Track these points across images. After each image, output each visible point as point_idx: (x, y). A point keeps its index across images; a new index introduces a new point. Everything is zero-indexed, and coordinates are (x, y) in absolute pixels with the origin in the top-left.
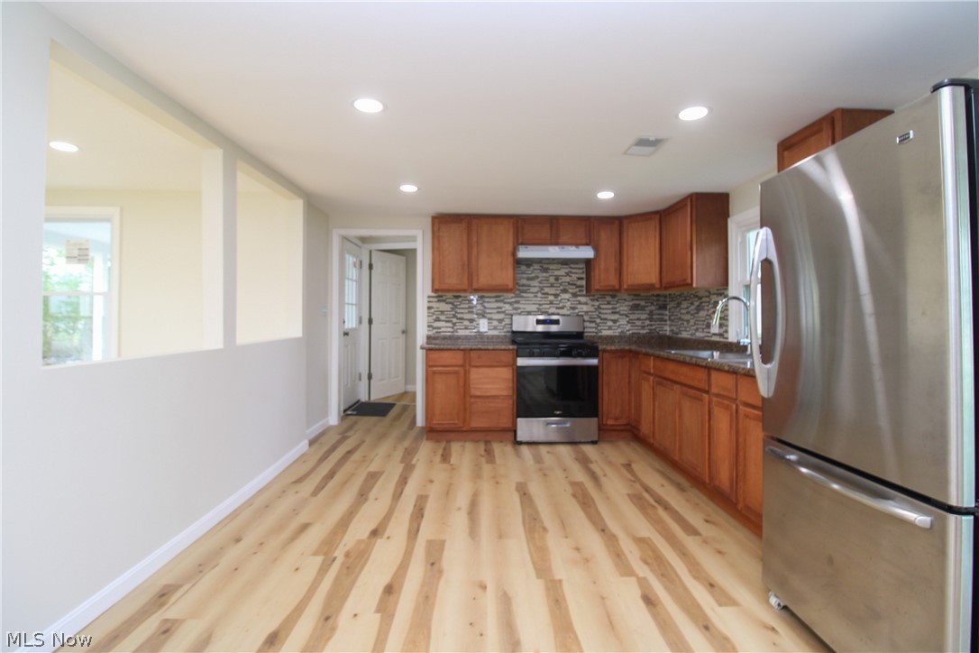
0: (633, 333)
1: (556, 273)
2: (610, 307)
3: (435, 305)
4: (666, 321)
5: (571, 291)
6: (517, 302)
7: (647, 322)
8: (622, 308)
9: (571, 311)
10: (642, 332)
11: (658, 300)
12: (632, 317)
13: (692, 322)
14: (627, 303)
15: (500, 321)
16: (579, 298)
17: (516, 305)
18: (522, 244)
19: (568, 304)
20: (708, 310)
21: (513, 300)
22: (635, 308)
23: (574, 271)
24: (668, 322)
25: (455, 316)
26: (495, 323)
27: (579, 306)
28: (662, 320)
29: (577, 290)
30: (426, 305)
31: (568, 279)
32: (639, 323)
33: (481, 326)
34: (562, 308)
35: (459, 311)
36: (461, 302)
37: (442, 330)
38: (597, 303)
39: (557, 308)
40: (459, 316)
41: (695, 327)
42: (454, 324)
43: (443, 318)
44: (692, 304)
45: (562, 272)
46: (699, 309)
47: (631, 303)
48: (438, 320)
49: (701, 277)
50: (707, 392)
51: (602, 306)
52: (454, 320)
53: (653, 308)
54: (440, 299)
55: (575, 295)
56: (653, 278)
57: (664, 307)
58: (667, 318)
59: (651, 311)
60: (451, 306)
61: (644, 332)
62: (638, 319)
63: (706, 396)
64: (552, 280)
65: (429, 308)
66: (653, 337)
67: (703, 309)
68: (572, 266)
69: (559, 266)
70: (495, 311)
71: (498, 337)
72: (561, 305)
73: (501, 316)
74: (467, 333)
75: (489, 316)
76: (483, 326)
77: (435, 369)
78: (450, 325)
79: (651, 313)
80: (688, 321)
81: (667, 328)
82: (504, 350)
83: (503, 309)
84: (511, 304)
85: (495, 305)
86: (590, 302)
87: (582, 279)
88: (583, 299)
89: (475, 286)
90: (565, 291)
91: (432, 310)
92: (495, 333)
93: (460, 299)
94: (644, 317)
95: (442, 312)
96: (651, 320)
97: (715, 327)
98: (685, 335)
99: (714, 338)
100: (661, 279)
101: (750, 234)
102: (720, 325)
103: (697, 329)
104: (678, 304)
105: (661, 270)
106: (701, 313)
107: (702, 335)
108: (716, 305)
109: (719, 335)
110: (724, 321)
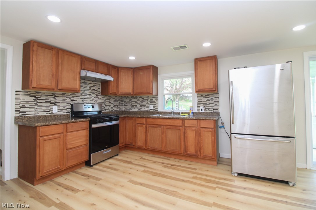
0: (115, 110)
1: (90, 85)
2: (108, 100)
3: (21, 97)
4: (123, 106)
5: (95, 93)
6: (73, 97)
7: (119, 106)
8: (112, 101)
9: (96, 102)
10: (117, 110)
11: (121, 99)
12: (115, 104)
13: (138, 106)
14: (113, 99)
15: (64, 107)
16: (98, 97)
17: (72, 99)
18: (84, 69)
19: (94, 99)
20: (147, 102)
21: (71, 96)
22: (115, 101)
23: (97, 85)
24: (124, 106)
25: (36, 104)
26: (62, 108)
27: (98, 100)
29: (98, 93)
30: (14, 97)
31: (94, 88)
32: (116, 107)
33: (53, 110)
34: (92, 101)
35: (39, 101)
36: (41, 96)
37: (27, 113)
38: (104, 99)
39: (90, 101)
40: (39, 104)
41: (140, 108)
42: (36, 109)
44: (139, 100)
45: (92, 85)
46: (142, 102)
47: (114, 99)
48: (24, 107)
49: (154, 92)
51: (106, 100)
52: (36, 107)
53: (120, 101)
54: (26, 93)
55: (97, 95)
56: (130, 91)
57: (122, 101)
58: (124, 105)
59: (120, 102)
60: (34, 98)
61: (118, 110)
62: (116, 105)
63: (182, 128)
64: (88, 88)
65: (17, 99)
66: (120, 112)
68: (96, 83)
69: (91, 82)
70: (62, 101)
71: (64, 115)
72: (92, 99)
73: (65, 104)
74: (45, 114)
75: (58, 104)
76: (55, 109)
77: (45, 137)
78: (33, 110)
80: (136, 106)
81: (124, 108)
82: (85, 121)
83: (66, 101)
84: (70, 98)
85: (62, 98)
86: (102, 98)
87: (99, 88)
88: (100, 97)
89: (60, 87)
90: (93, 93)
91: (19, 101)
92: (62, 113)
93: (40, 94)
94: (118, 104)
95: (27, 102)
96: (119, 105)
97: (151, 107)
98: (134, 110)
99: (151, 111)
100: (133, 91)
101: (165, 81)
102: (154, 107)
103: (141, 108)
104: (130, 100)
105: (133, 89)
106: (144, 103)
107: (144, 110)
108: (151, 100)
109: (154, 110)
110: (156, 105)
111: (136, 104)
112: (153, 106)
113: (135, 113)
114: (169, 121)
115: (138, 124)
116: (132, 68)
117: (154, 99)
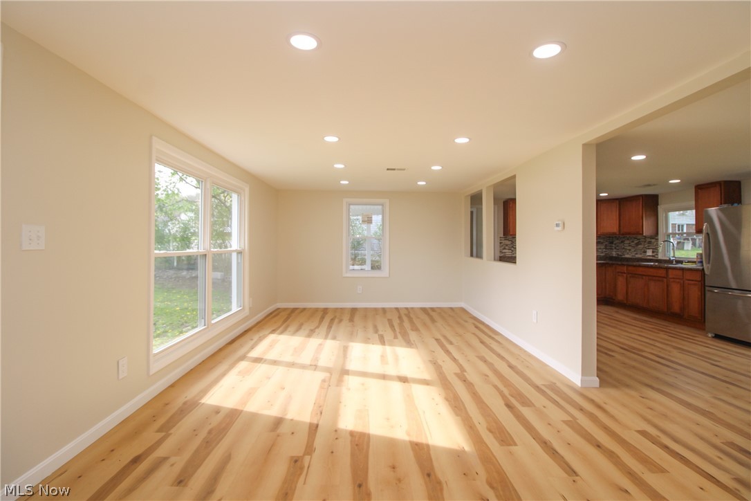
3: (503, 242)
11: (609, 239)
13: (633, 250)
20: (644, 245)
24: (614, 250)
28: (611, 249)
30: (499, 241)
41: (635, 253)
43: (507, 248)
44: (633, 242)
46: (637, 244)
49: (647, 230)
50: (666, 278)
53: (607, 243)
56: (615, 229)
57: (612, 243)
58: (614, 248)
61: (602, 255)
63: (665, 280)
65: (500, 243)
66: (607, 258)
67: (641, 244)
79: (606, 245)
80: (630, 250)
81: (614, 253)
95: (507, 245)
96: (606, 248)
97: (649, 253)
98: (627, 256)
99: (649, 258)
100: (620, 230)
101: (670, 213)
102: (653, 252)
103: (637, 254)
104: (622, 242)
105: (620, 226)
106: (640, 246)
107: (640, 256)
108: (650, 242)
109: (653, 256)
110: (655, 250)
111: (630, 248)
112: (651, 250)
113: (628, 259)
114: (651, 270)
115: (618, 272)
116: (617, 199)
117: (653, 240)
